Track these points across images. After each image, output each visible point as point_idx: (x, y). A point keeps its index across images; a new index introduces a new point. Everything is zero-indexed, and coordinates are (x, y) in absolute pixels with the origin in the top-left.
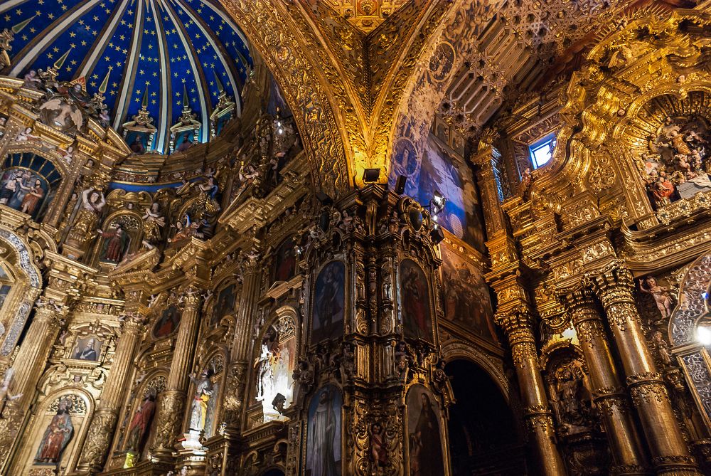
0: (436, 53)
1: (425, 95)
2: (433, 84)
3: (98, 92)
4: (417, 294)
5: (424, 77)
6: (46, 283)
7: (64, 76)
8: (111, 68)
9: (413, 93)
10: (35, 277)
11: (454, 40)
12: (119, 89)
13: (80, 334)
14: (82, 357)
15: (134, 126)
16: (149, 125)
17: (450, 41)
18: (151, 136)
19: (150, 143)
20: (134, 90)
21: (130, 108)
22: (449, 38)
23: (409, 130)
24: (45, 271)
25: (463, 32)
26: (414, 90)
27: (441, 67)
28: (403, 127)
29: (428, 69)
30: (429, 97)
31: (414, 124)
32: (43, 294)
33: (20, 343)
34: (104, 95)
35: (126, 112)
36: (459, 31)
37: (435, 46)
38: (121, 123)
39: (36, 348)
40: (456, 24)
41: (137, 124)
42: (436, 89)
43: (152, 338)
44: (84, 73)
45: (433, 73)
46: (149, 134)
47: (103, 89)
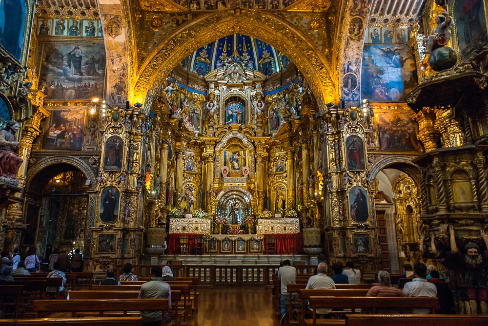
0: (350, 25)
1: (352, 47)
2: (355, 40)
3: (244, 52)
4: (356, 150)
5: (348, 40)
6: (255, 148)
7: (230, 53)
8: (244, 38)
9: (345, 51)
10: (251, 147)
11: (358, 13)
12: (251, 46)
13: (275, 161)
14: (278, 170)
15: (264, 60)
16: (269, 57)
17: (356, 15)
18: (272, 63)
19: (273, 67)
20: (257, 43)
21: (259, 53)
22: (355, 14)
23: (348, 68)
24: (253, 143)
25: (361, 7)
26: (345, 49)
27: (356, 29)
28: (345, 69)
29: (349, 35)
30: (355, 46)
31: (350, 64)
32: (256, 152)
33: (255, 172)
34: (246, 52)
35: (258, 56)
36: (359, 7)
37: (349, 23)
38: (258, 62)
39: (261, 172)
40: (355, 6)
41: (264, 59)
42: (358, 40)
43: (298, 160)
44: (235, 48)
45: (353, 35)
46: (271, 61)
47: (245, 50)
